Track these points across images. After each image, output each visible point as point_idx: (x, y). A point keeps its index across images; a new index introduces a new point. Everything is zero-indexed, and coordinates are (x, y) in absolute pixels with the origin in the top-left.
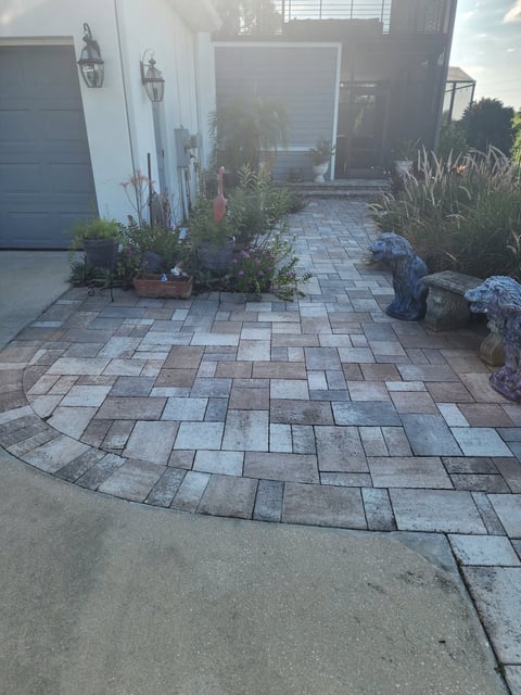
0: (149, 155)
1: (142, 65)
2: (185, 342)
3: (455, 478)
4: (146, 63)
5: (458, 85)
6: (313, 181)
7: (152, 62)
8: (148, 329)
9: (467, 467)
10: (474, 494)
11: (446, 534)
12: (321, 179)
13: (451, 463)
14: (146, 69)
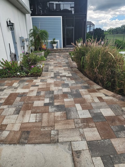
0: (9, 44)
1: (7, 22)
2: (14, 92)
3: (76, 125)
4: (8, 21)
5: (91, 25)
6: (53, 48)
7: (10, 21)
8: (5, 89)
9: (80, 121)
10: (80, 129)
11: (71, 142)
12: (55, 48)
13: (76, 120)
14: (8, 23)
